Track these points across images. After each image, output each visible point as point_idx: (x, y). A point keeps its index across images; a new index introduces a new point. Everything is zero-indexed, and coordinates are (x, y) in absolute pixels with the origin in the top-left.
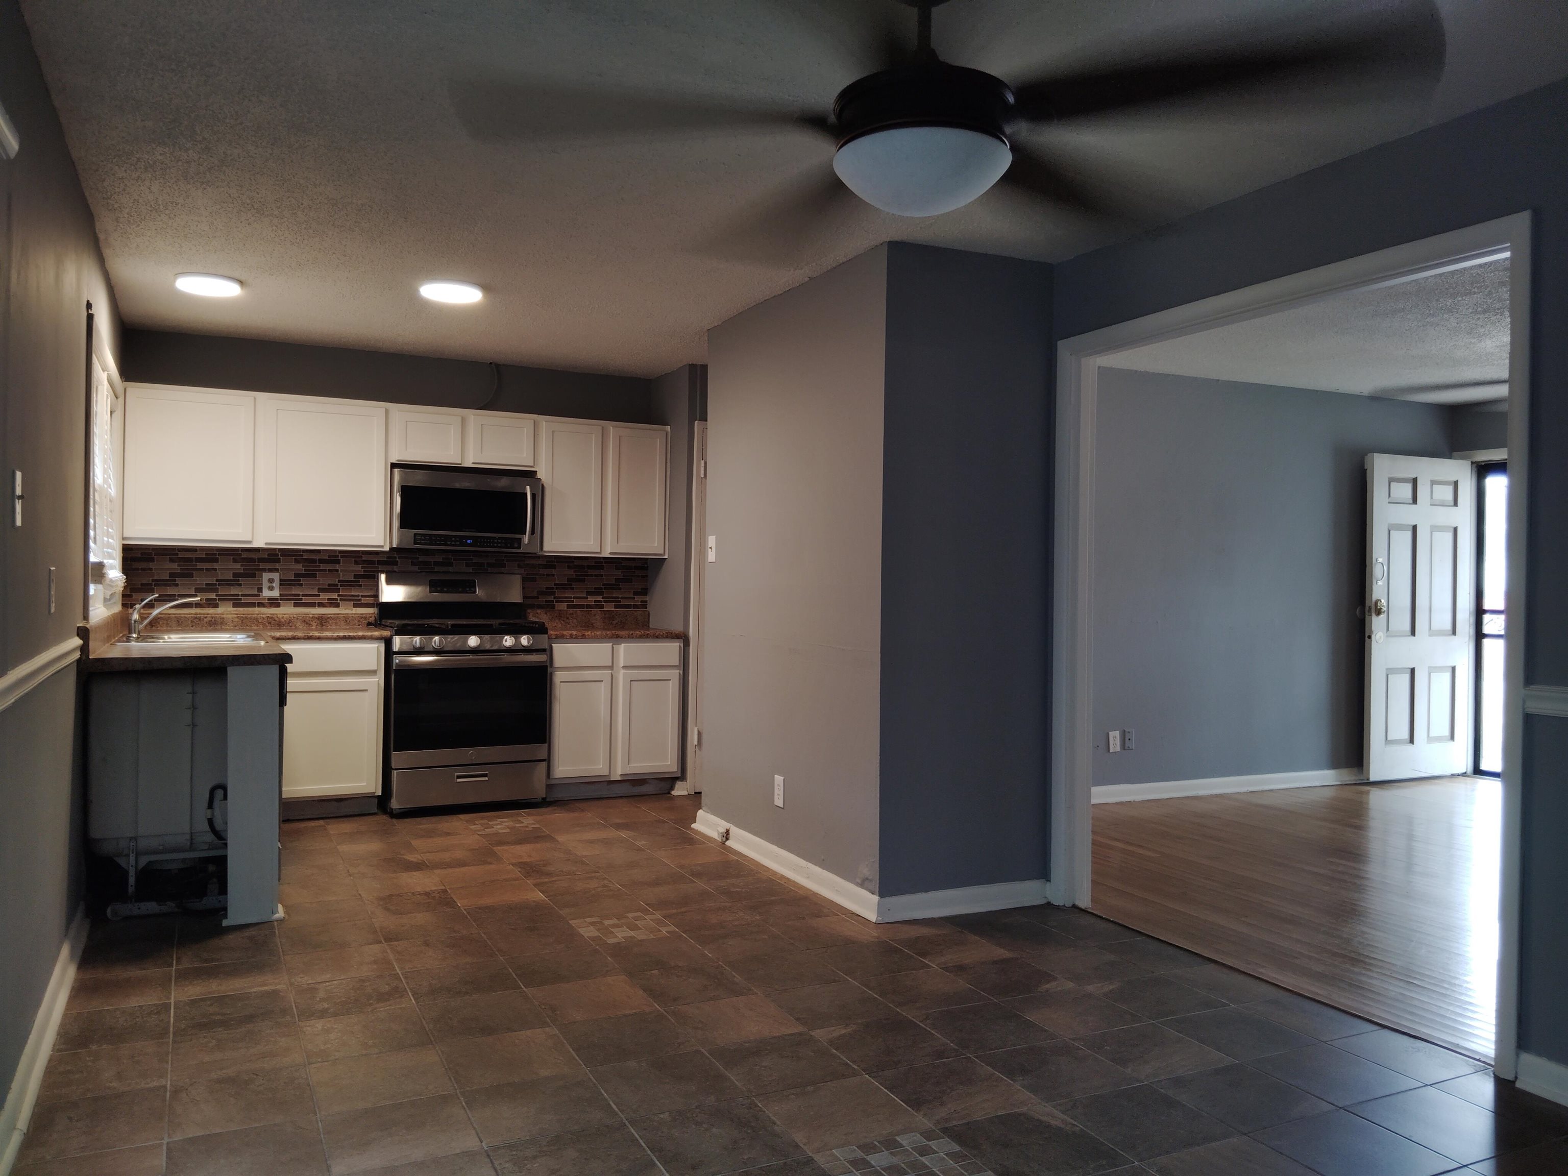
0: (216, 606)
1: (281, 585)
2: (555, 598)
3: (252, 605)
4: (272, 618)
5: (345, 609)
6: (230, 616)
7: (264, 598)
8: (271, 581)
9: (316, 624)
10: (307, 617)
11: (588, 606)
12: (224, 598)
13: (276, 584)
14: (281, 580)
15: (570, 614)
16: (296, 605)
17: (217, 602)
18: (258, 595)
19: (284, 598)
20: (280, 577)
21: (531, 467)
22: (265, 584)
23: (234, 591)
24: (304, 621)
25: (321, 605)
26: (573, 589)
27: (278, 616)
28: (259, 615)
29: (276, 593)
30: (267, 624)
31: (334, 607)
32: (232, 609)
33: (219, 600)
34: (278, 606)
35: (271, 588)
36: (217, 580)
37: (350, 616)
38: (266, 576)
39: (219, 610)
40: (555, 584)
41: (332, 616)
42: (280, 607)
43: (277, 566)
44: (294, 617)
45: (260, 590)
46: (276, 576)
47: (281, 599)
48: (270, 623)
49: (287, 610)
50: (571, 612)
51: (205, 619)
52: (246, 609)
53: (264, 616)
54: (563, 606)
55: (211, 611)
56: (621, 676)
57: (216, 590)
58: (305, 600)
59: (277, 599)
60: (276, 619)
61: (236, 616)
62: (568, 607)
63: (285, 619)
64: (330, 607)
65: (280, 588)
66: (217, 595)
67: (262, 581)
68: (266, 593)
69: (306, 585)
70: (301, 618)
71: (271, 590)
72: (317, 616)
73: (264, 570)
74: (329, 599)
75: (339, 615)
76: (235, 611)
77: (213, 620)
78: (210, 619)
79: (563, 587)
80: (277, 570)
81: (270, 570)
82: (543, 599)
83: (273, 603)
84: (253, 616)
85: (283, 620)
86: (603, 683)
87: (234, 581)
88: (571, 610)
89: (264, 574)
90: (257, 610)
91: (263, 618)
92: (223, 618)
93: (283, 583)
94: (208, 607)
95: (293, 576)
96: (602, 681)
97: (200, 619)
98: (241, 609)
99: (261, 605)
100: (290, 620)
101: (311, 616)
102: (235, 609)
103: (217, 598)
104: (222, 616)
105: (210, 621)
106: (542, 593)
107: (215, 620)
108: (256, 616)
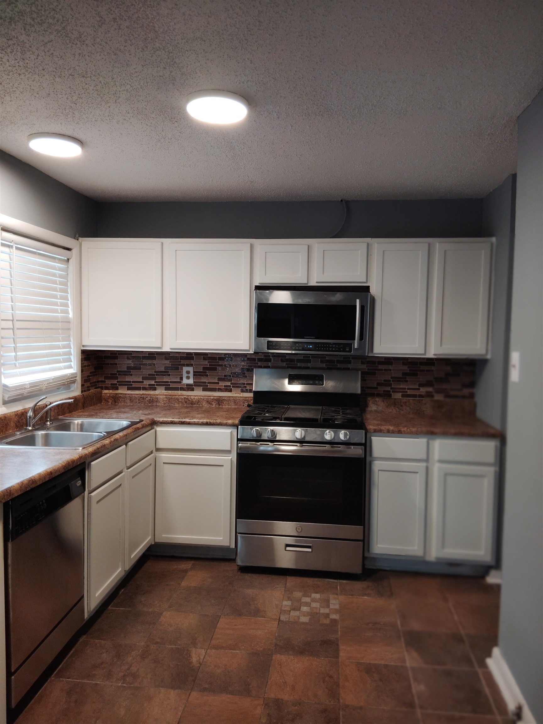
0: (155, 389)
1: (194, 375)
2: (391, 388)
3: (176, 389)
4: (187, 398)
5: (236, 393)
6: (161, 397)
7: (184, 385)
8: (188, 372)
9: (215, 404)
10: (209, 398)
11: (421, 396)
12: (160, 384)
13: (191, 375)
14: (194, 372)
15: (404, 402)
16: (204, 390)
17: (156, 386)
18: (180, 382)
19: (197, 384)
20: (194, 370)
21: (365, 283)
22: (185, 375)
23: (166, 379)
24: (208, 401)
25: (220, 390)
26: (407, 381)
27: (191, 397)
28: (180, 397)
29: (191, 381)
30: (184, 403)
31: (228, 392)
32: (164, 392)
33: (157, 385)
34: (193, 390)
35: (188, 378)
36: (155, 372)
37: (238, 398)
38: (185, 369)
39: (157, 392)
40: (392, 378)
41: (226, 398)
42: (194, 391)
43: (192, 362)
44: (201, 398)
45: (181, 379)
46: (191, 369)
47: (195, 385)
48: (186, 402)
49: (198, 393)
50: (405, 400)
51: (147, 398)
52: (173, 391)
53: (182, 397)
54: (398, 396)
55: (152, 392)
56: (436, 469)
57: (155, 379)
58: (210, 386)
59: (192, 385)
60: (190, 399)
61: (165, 397)
62: (403, 396)
63: (196, 400)
64: (226, 391)
65: (194, 377)
66: (155, 382)
67: (183, 373)
68: (185, 381)
69: (210, 375)
70: (205, 399)
71: (188, 379)
72: (216, 398)
73: (184, 365)
74: (225, 386)
75: (231, 398)
76: (166, 393)
77: (151, 399)
78: (150, 398)
79: (397, 380)
80: (191, 365)
81: (188, 365)
82: (381, 389)
83: (190, 388)
84: (176, 397)
85: (194, 400)
86: (418, 475)
87: (165, 373)
88: (405, 399)
89: (184, 368)
90: (180, 392)
91: (182, 399)
92: (158, 398)
93: (196, 374)
94: (150, 390)
95: (202, 369)
96: (417, 473)
97: (143, 398)
98: (170, 392)
99: (182, 389)
100: (198, 401)
101: (212, 398)
102: (166, 391)
103: (155, 384)
104: (157, 397)
105: (149, 400)
106: (379, 384)
107: (152, 399)
108: (177, 397)
